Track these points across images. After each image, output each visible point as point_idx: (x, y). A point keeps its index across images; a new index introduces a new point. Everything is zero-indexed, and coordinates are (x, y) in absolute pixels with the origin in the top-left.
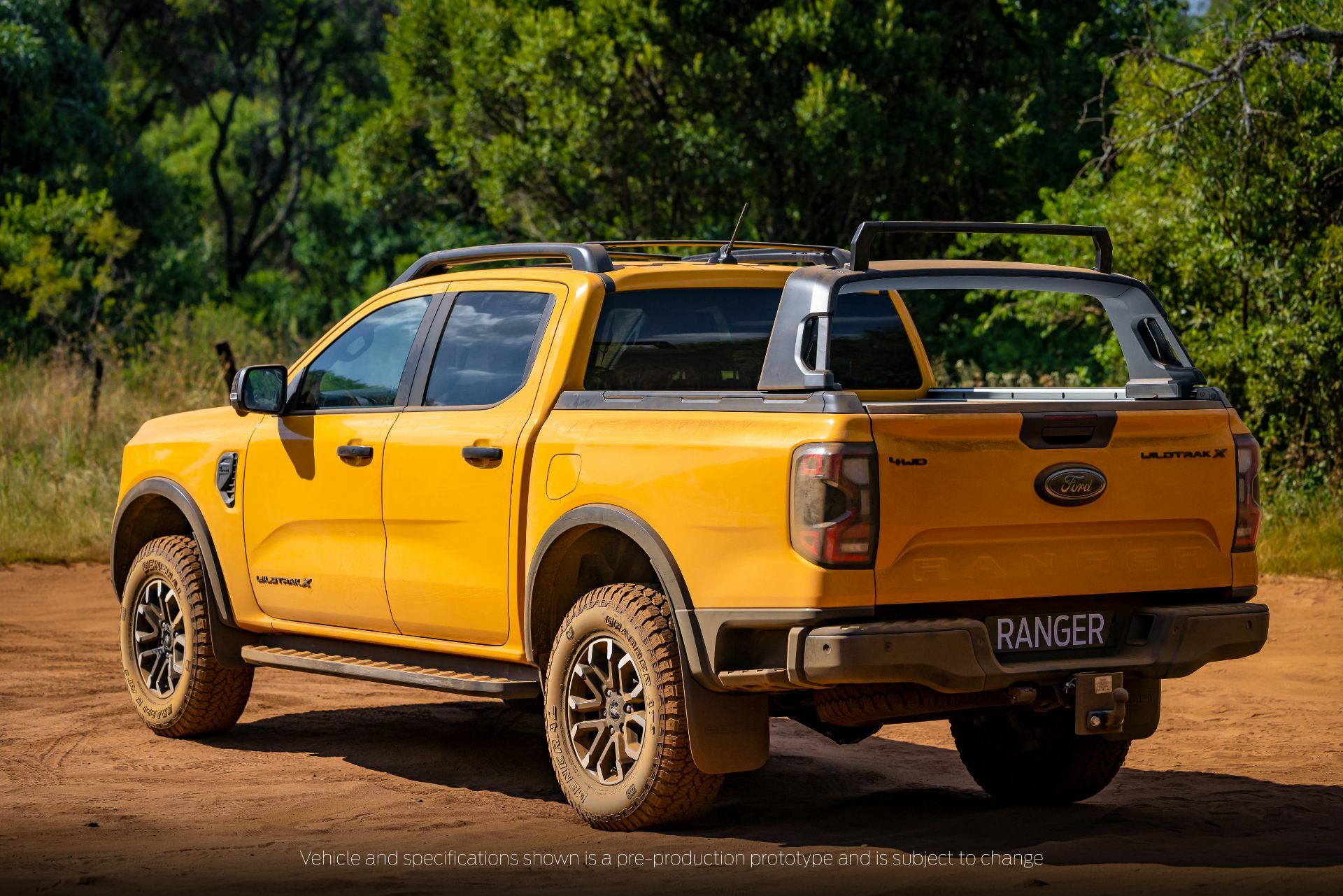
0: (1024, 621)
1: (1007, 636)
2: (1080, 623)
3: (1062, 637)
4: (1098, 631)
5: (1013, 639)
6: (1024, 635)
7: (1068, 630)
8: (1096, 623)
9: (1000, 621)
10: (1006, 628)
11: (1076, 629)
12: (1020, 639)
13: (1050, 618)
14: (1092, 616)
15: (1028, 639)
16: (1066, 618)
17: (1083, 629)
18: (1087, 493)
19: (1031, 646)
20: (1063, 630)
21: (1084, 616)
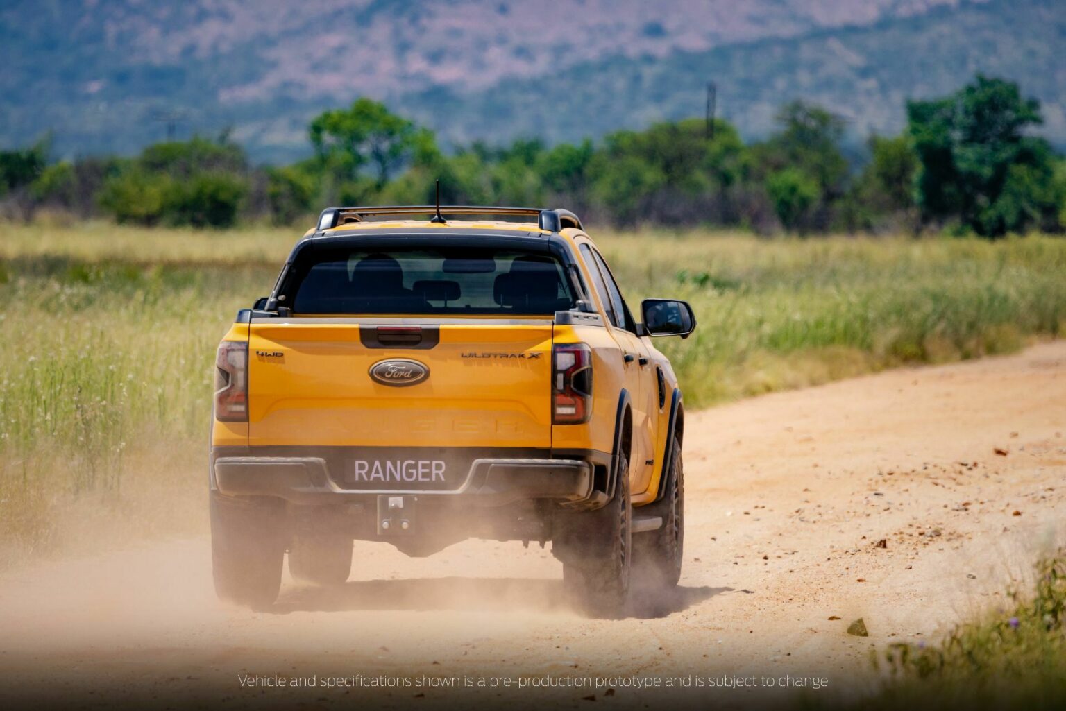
0: (377, 463)
1: (363, 472)
2: (424, 466)
3: (410, 475)
4: (440, 472)
5: (368, 474)
6: (377, 472)
7: (414, 471)
8: (439, 467)
9: (357, 462)
10: (362, 467)
11: (421, 470)
12: (373, 475)
13: (399, 462)
14: (434, 462)
15: (381, 475)
16: (413, 462)
17: (427, 470)
18: (407, 378)
19: (383, 479)
20: (410, 471)
21: (428, 462)
